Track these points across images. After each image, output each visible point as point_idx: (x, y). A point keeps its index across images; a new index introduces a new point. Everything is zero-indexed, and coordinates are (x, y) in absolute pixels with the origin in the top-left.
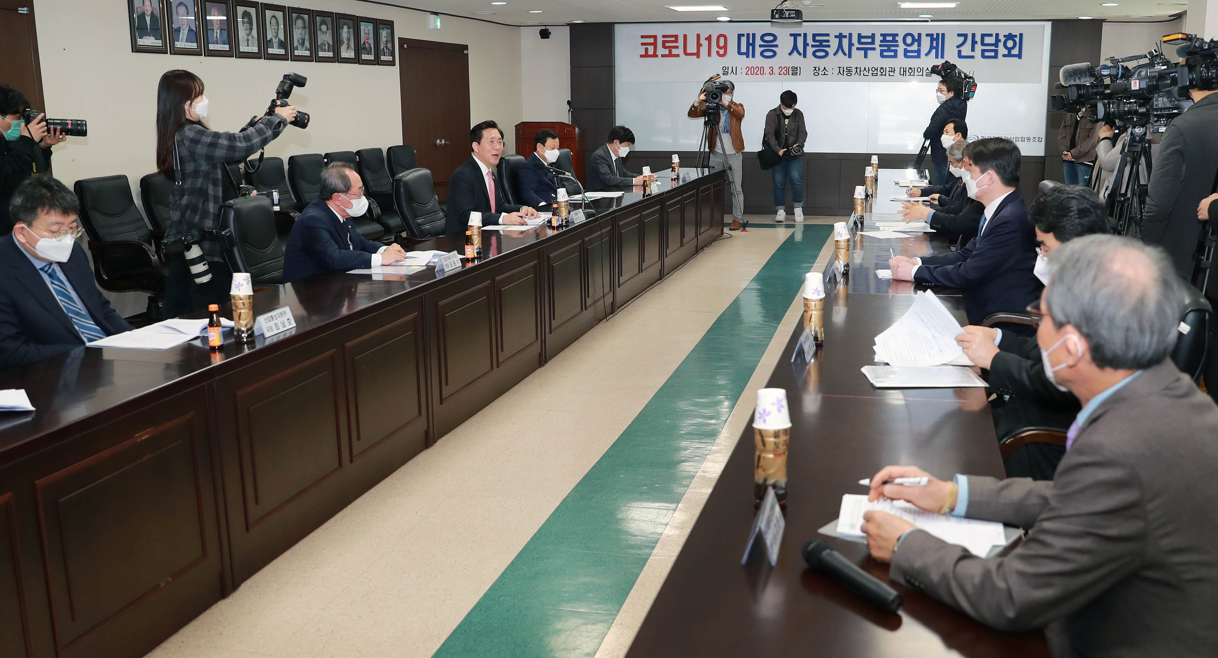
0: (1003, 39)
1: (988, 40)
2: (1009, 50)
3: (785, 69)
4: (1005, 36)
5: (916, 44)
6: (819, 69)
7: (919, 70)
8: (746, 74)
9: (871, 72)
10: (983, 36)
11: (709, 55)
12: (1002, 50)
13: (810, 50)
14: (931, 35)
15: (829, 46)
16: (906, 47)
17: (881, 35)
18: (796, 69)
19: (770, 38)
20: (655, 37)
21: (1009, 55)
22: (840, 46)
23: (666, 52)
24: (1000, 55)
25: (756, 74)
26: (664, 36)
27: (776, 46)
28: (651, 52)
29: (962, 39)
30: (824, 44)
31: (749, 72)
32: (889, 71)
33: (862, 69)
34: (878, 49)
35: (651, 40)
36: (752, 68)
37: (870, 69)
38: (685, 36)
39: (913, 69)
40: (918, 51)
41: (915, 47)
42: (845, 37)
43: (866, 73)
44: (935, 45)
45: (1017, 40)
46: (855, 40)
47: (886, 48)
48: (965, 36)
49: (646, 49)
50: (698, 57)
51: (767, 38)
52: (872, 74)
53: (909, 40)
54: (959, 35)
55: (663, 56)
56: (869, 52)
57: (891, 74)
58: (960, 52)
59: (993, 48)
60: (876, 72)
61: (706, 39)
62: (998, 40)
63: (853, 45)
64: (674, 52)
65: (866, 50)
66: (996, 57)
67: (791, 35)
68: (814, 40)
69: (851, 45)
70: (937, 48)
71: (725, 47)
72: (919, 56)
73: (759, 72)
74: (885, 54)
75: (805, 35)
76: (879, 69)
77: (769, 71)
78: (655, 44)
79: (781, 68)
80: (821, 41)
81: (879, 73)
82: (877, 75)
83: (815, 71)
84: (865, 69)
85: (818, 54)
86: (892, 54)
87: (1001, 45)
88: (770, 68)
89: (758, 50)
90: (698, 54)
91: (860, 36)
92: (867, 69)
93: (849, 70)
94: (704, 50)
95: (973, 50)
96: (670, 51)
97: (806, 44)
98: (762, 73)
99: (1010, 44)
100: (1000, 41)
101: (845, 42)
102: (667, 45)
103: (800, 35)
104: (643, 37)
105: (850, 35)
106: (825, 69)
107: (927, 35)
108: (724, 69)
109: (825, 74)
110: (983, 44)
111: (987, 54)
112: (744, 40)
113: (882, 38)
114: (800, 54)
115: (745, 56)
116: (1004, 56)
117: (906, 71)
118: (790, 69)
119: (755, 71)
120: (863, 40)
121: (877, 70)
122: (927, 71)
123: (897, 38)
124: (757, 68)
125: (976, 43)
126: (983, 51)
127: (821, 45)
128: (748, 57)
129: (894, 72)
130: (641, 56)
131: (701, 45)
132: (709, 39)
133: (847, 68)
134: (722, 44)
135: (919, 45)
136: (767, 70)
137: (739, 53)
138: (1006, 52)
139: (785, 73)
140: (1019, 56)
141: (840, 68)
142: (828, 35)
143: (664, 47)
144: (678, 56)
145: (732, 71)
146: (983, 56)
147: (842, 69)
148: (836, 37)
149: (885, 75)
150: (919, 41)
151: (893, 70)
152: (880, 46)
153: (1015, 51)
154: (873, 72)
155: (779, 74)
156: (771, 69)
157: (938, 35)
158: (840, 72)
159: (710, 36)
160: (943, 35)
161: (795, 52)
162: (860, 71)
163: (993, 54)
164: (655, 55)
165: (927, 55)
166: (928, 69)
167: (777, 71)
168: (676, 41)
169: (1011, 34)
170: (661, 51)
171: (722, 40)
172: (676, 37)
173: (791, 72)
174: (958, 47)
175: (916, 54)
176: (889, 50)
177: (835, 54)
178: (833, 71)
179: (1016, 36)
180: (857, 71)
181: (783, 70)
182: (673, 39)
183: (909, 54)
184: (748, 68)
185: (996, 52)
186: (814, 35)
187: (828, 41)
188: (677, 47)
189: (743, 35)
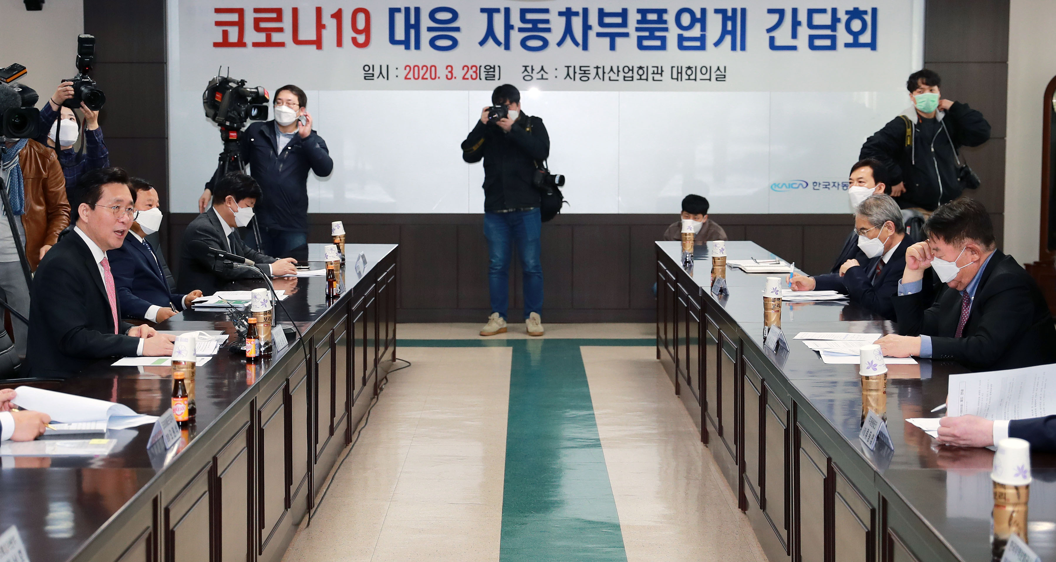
0: (843, 17)
1: (819, 19)
2: (856, 35)
3: (474, 69)
4: (847, 12)
5: (698, 26)
6: (533, 70)
7: (704, 71)
8: (406, 78)
9: (622, 74)
10: (811, 12)
11: (339, 43)
12: (843, 37)
13: (516, 37)
14: (723, 12)
15: (548, 30)
16: (681, 32)
17: (639, 11)
18: (492, 70)
19: (447, 16)
20: (240, 12)
21: (856, 44)
22: (568, 30)
23: (262, 38)
24: (840, 43)
25: (423, 78)
26: (256, 10)
27: (457, 29)
28: (233, 37)
29: (776, 17)
30: (540, 26)
31: (411, 75)
32: (654, 73)
33: (607, 70)
34: (634, 35)
35: (234, 17)
36: (416, 68)
37: (621, 69)
38: (295, 11)
39: (694, 70)
40: (702, 39)
41: (696, 32)
42: (577, 14)
43: (614, 76)
44: (729, 27)
45: (868, 18)
46: (593, 20)
47: (647, 34)
48: (781, 12)
49: (225, 33)
50: (319, 47)
51: (441, 16)
52: (625, 77)
53: (686, 19)
54: (770, 11)
55: (256, 45)
56: (619, 40)
57: (657, 77)
58: (772, 39)
59: (828, 32)
60: (630, 74)
61: (333, 16)
62: (835, 20)
63: (590, 28)
64: (276, 37)
65: (612, 37)
66: (833, 47)
67: (483, 10)
68: (523, 20)
69: (586, 27)
70: (733, 33)
71: (367, 30)
72: (702, 47)
73: (428, 75)
74: (646, 43)
75: (507, 11)
76: (635, 70)
77: (446, 72)
78: (240, 24)
79: (466, 68)
80: (535, 22)
81: (636, 76)
82: (632, 80)
83: (526, 73)
84: (612, 70)
85: (531, 43)
86: (658, 43)
87: (841, 27)
88: (447, 69)
89: (426, 36)
90: (318, 43)
91: (602, 14)
92: (615, 70)
93: (585, 71)
94: (329, 34)
95: (794, 35)
96: (269, 37)
97: (508, 27)
98: (433, 77)
99: (856, 25)
100: (839, 20)
101: (577, 23)
102: (263, 25)
103: (498, 10)
104: (218, 11)
105: (585, 11)
106: (542, 69)
107: (717, 11)
108: (367, 68)
109: (542, 79)
110: (811, 25)
111: (818, 43)
112: (400, 19)
113: (639, 17)
114: (498, 43)
115: (403, 47)
116: (847, 45)
117: (681, 73)
118: (483, 69)
119: (422, 73)
120: (607, 20)
121: (632, 70)
122: (718, 73)
123: (665, 17)
124: (425, 68)
125: (799, 23)
126: (812, 38)
127: (535, 29)
128: (408, 47)
129: (661, 74)
130: (216, 45)
131: (324, 27)
132: (338, 15)
133: (581, 67)
134: (361, 25)
135: (703, 29)
136: (442, 72)
137: (393, 41)
138: (850, 39)
139: (474, 76)
140: (873, 45)
141: (568, 67)
142: (546, 11)
143: (258, 29)
144: (282, 45)
145: (381, 73)
146: (812, 47)
147: (571, 70)
148: (561, 14)
149: (647, 80)
150: (703, 21)
151: (659, 71)
152: (638, 29)
153: (865, 38)
154: (626, 75)
155: (464, 78)
156: (449, 69)
157: (734, 10)
158: (568, 75)
159: (340, 11)
160: (744, 11)
161: (490, 41)
162: (604, 73)
163: (828, 42)
164: (241, 43)
165: (717, 44)
166: (718, 69)
167: (459, 73)
168: (279, 19)
169: (857, 8)
170: (251, 36)
171: (361, 18)
172: (279, 11)
173: (483, 75)
174: (769, 31)
175: (698, 44)
176: (652, 37)
177: (560, 44)
178: (556, 73)
179: (865, 12)
180: (597, 74)
181: (471, 72)
182: (274, 15)
183: (686, 44)
184: (408, 68)
185: (833, 39)
186: (523, 12)
187: (547, 21)
188: (281, 30)
189: (399, 10)
